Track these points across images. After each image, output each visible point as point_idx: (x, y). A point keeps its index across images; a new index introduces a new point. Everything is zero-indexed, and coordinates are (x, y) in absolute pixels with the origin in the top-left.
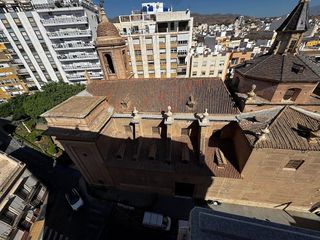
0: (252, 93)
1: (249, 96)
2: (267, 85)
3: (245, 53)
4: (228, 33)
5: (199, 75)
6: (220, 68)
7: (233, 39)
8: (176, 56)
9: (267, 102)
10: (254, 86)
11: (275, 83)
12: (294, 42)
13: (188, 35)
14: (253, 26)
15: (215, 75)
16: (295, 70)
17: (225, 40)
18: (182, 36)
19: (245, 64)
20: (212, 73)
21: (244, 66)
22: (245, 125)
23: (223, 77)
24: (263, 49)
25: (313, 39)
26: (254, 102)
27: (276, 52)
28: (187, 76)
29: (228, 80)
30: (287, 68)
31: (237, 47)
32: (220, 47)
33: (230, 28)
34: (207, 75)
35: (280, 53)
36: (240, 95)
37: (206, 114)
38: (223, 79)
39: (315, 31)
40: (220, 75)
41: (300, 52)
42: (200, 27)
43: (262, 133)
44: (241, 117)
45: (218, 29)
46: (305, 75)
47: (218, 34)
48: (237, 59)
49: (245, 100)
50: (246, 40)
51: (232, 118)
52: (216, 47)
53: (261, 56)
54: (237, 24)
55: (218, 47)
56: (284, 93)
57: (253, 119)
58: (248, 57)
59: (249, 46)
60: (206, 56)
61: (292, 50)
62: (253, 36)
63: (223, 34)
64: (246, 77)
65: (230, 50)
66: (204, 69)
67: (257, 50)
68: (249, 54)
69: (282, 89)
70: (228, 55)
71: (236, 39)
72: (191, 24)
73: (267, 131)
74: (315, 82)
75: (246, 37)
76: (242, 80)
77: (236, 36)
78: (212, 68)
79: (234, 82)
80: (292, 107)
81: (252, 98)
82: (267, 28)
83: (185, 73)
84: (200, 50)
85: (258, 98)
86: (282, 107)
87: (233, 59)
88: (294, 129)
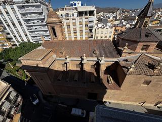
0: (126, 47)
1: (124, 49)
2: (133, 43)
3: (122, 27)
4: (114, 17)
5: (99, 38)
6: (110, 35)
7: (116, 20)
8: (88, 28)
9: (133, 52)
10: (127, 44)
11: (137, 42)
12: (146, 22)
13: (94, 18)
14: (126, 14)
15: (107, 38)
16: (147, 36)
17: (112, 21)
18: (91, 18)
19: (122, 32)
20: (106, 37)
21: (122, 34)
22: (122, 63)
23: (111, 39)
24: (131, 25)
25: (155, 20)
26: (127, 52)
27: (137, 26)
28: (93, 39)
29: (114, 41)
30: (143, 35)
31: (118, 24)
32: (110, 24)
33: (115, 15)
34: (103, 38)
35: (139, 27)
36: (120, 48)
37: (103, 58)
38: (111, 40)
39: (156, 16)
40: (110, 38)
41: (149, 27)
42: (100, 14)
43: (131, 67)
44: (120, 59)
45: (108, 15)
46: (152, 38)
47: (109, 18)
48: (118, 30)
49: (122, 51)
50: (123, 21)
51: (116, 60)
52: (108, 24)
53: (130, 28)
54: (118, 13)
55: (109, 24)
56: (141, 47)
57: (126, 60)
58: (123, 29)
59: (124, 23)
60: (103, 28)
61: (145, 26)
62: (126, 19)
63: (111, 18)
64: (123, 39)
65: (115, 26)
66: (102, 35)
67: (128, 26)
68: (124, 27)
69: (140, 45)
70: (114, 28)
71: (118, 20)
72: (95, 12)
73: (133, 66)
74: (156, 42)
75: (123, 19)
76: (121, 41)
77: (118, 18)
78: (106, 35)
79: (117, 42)
80: (146, 54)
81: (126, 50)
82: (133, 15)
83: (92, 37)
84: (100, 25)
85: (129, 50)
86: (140, 54)
87: (116, 30)
88: (146, 65)
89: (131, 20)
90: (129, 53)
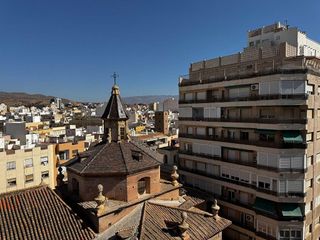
0: (102, 198)
1: (99, 203)
2: (114, 182)
3: (75, 143)
4: (44, 118)
6: (44, 168)
7: (53, 125)
9: (124, 204)
10: (101, 187)
11: (122, 176)
12: (123, 129)
14: (77, 111)
15: (37, 182)
16: (136, 158)
17: (41, 127)
19: (79, 157)
20: (29, 179)
21: (79, 161)
23: (52, 183)
24: (96, 136)
25: (138, 124)
26: (109, 209)
27: (110, 140)
29: (61, 186)
30: (128, 157)
31: (62, 136)
32: (36, 137)
33: (45, 111)
34: (21, 185)
35: (115, 140)
36: (86, 205)
38: (53, 186)
39: (137, 118)
40: (46, 181)
41: (132, 138)
45: (25, 111)
46: (146, 162)
47: (30, 120)
48: (67, 151)
49: (95, 211)
50: (72, 127)
52: (28, 137)
53: (96, 145)
54: (54, 106)
55: (32, 137)
56: (136, 186)
58: (81, 148)
59: (79, 133)
60: (11, 152)
61: (125, 137)
62: (79, 121)
63: (37, 120)
64: (86, 176)
65: (52, 140)
67: (90, 138)
68: (81, 143)
69: (132, 183)
70: (51, 147)
71: (58, 125)
74: (156, 167)
75: (71, 123)
76: (81, 181)
77: (57, 121)
78: (29, 171)
79: (70, 187)
80: (151, 201)
81: (104, 206)
82: (94, 114)
85: (111, 202)
86: (141, 205)
87: (61, 153)
88: (164, 230)
89: (93, 124)
90: (117, 212)
